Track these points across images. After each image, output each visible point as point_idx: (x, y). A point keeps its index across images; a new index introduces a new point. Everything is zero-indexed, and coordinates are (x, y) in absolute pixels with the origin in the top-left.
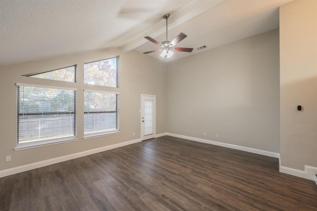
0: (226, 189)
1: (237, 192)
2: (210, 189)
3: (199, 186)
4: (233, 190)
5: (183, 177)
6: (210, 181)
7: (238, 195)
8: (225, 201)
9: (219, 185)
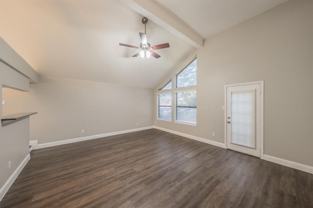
0: (94, 184)
1: (82, 190)
2: (103, 174)
3: (113, 169)
4: (88, 188)
5: (129, 164)
6: (112, 178)
7: (81, 189)
8: (86, 177)
9: (102, 182)
